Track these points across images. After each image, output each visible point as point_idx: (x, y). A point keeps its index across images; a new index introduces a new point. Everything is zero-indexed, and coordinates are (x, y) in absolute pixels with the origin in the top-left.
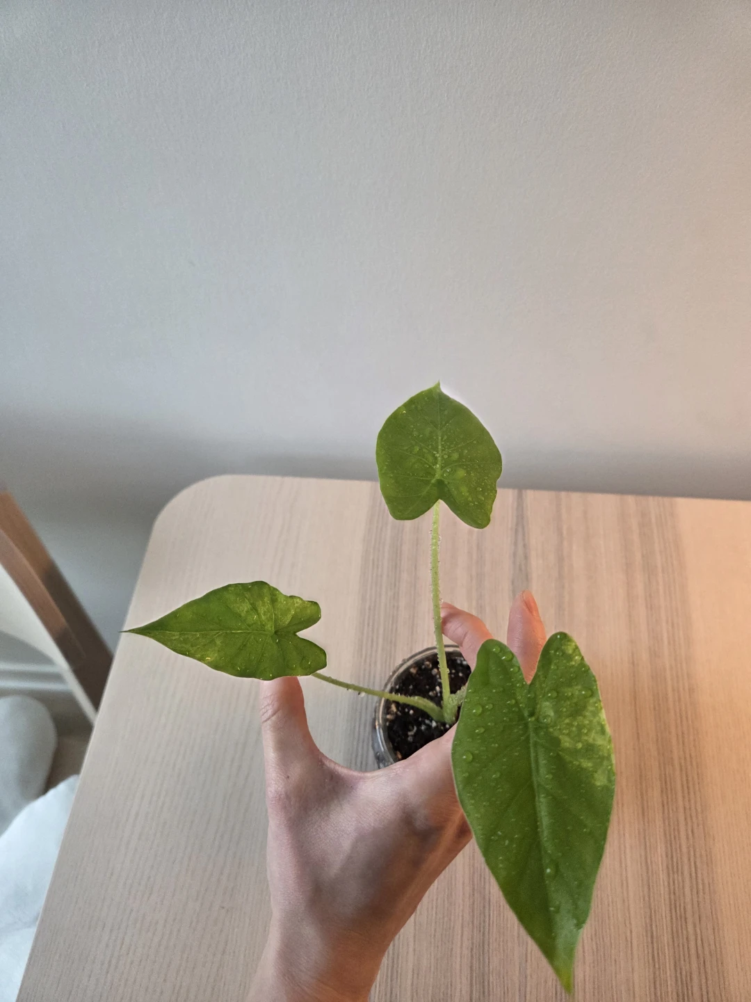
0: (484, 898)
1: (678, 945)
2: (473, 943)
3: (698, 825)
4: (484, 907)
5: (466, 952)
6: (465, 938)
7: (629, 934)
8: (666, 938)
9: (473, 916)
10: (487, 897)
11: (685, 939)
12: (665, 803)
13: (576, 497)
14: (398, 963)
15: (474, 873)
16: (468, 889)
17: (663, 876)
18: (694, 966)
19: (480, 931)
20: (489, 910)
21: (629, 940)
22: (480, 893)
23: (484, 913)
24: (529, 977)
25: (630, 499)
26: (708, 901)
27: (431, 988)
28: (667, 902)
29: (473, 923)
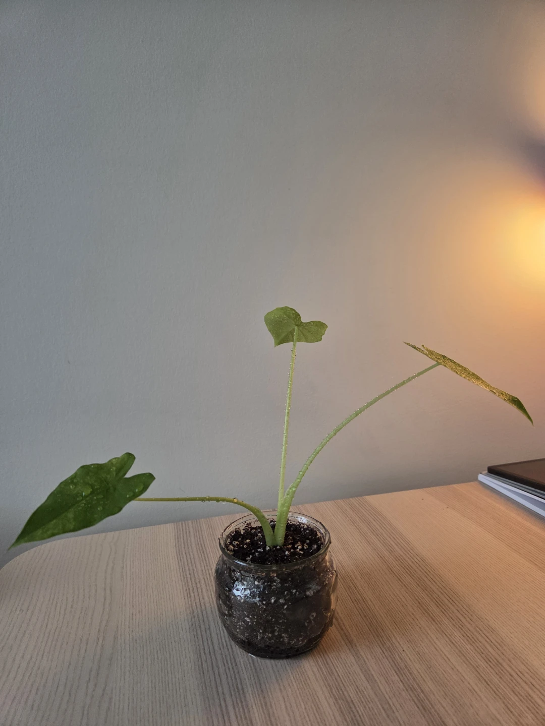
0: (347, 701)
3: (471, 615)
4: (351, 708)
7: (468, 685)
9: (344, 715)
11: (508, 675)
15: (331, 689)
16: (331, 701)
17: (469, 647)
18: (527, 688)
20: (355, 707)
21: (471, 688)
22: (343, 700)
25: (340, 501)
26: (508, 651)
28: (482, 659)
29: (346, 721)
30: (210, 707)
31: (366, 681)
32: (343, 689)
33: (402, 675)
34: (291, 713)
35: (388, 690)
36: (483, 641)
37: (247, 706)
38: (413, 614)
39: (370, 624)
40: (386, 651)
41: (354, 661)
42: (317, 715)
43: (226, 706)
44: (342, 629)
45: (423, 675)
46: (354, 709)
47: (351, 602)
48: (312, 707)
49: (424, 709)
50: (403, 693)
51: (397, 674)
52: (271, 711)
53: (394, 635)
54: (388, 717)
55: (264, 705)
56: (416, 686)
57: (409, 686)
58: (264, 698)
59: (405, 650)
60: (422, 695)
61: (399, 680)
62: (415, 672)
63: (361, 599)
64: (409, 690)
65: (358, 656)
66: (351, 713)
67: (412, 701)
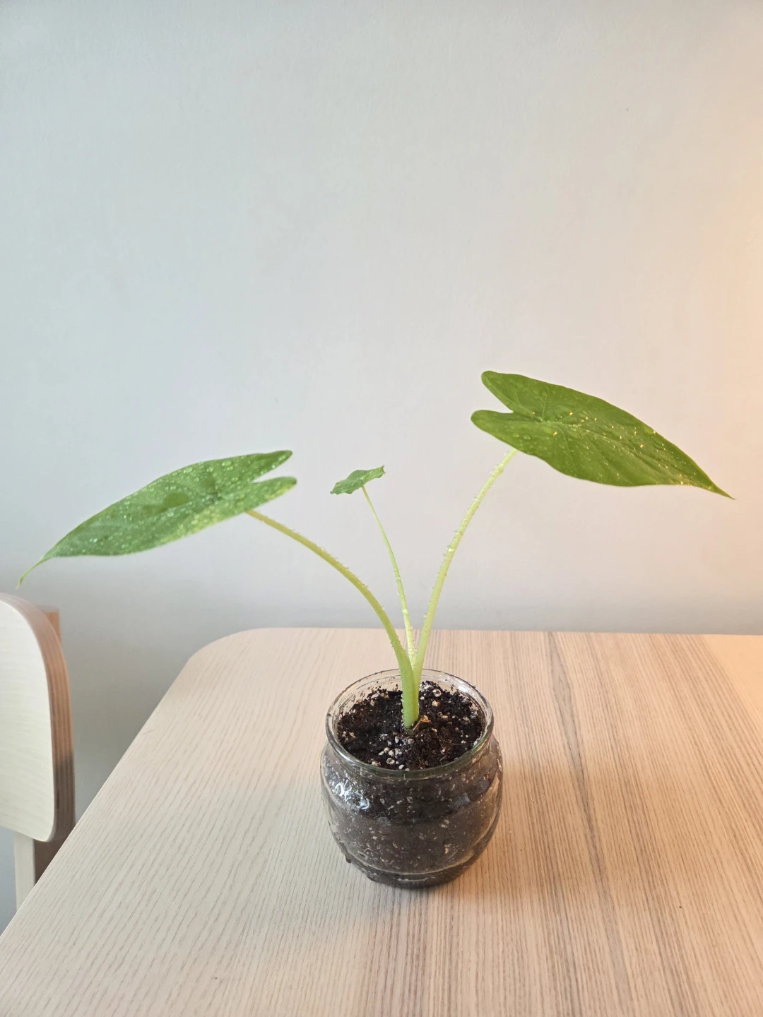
0: (566, 960)
4: (568, 971)
6: (547, 1006)
9: (555, 980)
13: (606, 636)
15: (549, 935)
16: (544, 951)
19: (566, 998)
20: (575, 972)
22: (561, 956)
25: (658, 636)
29: (555, 989)
30: (378, 909)
31: (604, 939)
32: (567, 941)
33: (664, 944)
34: (481, 952)
35: (634, 961)
37: (426, 922)
38: (718, 852)
39: (641, 850)
40: (653, 899)
41: (597, 902)
42: (516, 966)
43: (399, 914)
44: (595, 847)
45: (698, 956)
46: (572, 974)
47: (623, 807)
48: (512, 953)
49: (682, 1009)
50: (656, 974)
51: (657, 941)
52: (455, 940)
53: (674, 878)
54: (620, 1003)
55: (448, 928)
56: (681, 968)
57: (669, 965)
58: (452, 918)
59: (684, 906)
60: (686, 987)
61: (657, 952)
62: (688, 947)
63: (640, 806)
64: (668, 974)
65: (605, 895)
66: (567, 980)
67: (666, 991)
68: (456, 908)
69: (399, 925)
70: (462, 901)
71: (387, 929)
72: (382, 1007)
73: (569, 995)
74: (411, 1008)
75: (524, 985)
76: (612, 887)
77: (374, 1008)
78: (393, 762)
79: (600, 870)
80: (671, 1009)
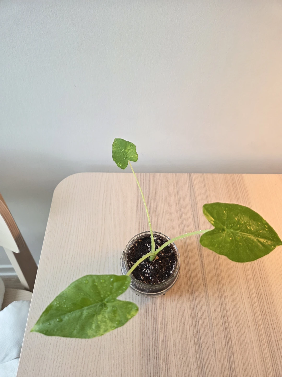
0: (196, 316)
1: (265, 324)
2: (194, 332)
3: (266, 282)
4: (196, 319)
5: (192, 336)
6: (191, 330)
7: (248, 322)
8: (261, 322)
9: (193, 322)
10: (197, 316)
11: (267, 322)
12: (254, 276)
13: (209, 175)
14: (167, 343)
15: (191, 307)
16: (190, 313)
17: (256, 301)
18: (271, 330)
19: (196, 328)
20: (198, 320)
21: (248, 324)
22: (194, 314)
23: (196, 321)
24: (215, 342)
25: (228, 175)
26: (273, 308)
27: (181, 351)
28: (259, 309)
29: (193, 325)
30: (142, 303)
31: (206, 308)
32: (196, 309)
33: (222, 308)
34: (172, 315)
35: (214, 314)
36: (264, 299)
37: (156, 306)
38: (239, 274)
39: (217, 275)
40: (220, 292)
41: (204, 295)
42: (182, 319)
43: (148, 304)
44: (204, 275)
45: (231, 311)
47: (213, 258)
48: (181, 315)
49: (225, 328)
50: (219, 318)
51: (220, 307)
52: (165, 312)
53: (226, 285)
54: (210, 328)
55: (163, 308)
56: (226, 316)
57: (223, 315)
58: (163, 304)
59: (228, 295)
60: (227, 322)
61: (220, 311)
62: (228, 309)
63: (218, 257)
64: (222, 317)
65: (206, 292)
66: (196, 322)
67: (222, 323)
68: (164, 301)
69: (148, 308)
70: (166, 298)
71: (145, 310)
72: (147, 336)
73: (196, 327)
74: (155, 335)
75: (185, 325)
76: (208, 289)
77: (145, 336)
78: (147, 275)
79: (205, 284)
80: (223, 329)
